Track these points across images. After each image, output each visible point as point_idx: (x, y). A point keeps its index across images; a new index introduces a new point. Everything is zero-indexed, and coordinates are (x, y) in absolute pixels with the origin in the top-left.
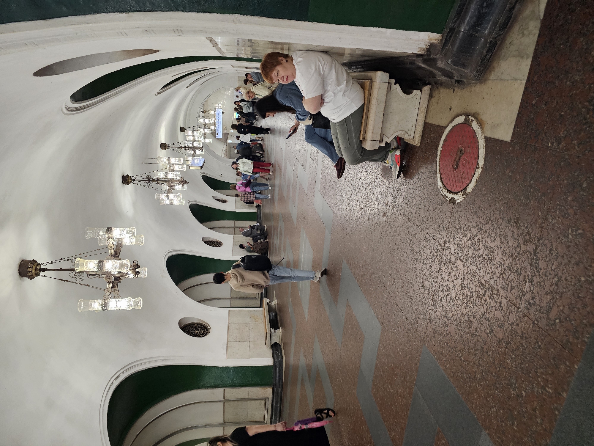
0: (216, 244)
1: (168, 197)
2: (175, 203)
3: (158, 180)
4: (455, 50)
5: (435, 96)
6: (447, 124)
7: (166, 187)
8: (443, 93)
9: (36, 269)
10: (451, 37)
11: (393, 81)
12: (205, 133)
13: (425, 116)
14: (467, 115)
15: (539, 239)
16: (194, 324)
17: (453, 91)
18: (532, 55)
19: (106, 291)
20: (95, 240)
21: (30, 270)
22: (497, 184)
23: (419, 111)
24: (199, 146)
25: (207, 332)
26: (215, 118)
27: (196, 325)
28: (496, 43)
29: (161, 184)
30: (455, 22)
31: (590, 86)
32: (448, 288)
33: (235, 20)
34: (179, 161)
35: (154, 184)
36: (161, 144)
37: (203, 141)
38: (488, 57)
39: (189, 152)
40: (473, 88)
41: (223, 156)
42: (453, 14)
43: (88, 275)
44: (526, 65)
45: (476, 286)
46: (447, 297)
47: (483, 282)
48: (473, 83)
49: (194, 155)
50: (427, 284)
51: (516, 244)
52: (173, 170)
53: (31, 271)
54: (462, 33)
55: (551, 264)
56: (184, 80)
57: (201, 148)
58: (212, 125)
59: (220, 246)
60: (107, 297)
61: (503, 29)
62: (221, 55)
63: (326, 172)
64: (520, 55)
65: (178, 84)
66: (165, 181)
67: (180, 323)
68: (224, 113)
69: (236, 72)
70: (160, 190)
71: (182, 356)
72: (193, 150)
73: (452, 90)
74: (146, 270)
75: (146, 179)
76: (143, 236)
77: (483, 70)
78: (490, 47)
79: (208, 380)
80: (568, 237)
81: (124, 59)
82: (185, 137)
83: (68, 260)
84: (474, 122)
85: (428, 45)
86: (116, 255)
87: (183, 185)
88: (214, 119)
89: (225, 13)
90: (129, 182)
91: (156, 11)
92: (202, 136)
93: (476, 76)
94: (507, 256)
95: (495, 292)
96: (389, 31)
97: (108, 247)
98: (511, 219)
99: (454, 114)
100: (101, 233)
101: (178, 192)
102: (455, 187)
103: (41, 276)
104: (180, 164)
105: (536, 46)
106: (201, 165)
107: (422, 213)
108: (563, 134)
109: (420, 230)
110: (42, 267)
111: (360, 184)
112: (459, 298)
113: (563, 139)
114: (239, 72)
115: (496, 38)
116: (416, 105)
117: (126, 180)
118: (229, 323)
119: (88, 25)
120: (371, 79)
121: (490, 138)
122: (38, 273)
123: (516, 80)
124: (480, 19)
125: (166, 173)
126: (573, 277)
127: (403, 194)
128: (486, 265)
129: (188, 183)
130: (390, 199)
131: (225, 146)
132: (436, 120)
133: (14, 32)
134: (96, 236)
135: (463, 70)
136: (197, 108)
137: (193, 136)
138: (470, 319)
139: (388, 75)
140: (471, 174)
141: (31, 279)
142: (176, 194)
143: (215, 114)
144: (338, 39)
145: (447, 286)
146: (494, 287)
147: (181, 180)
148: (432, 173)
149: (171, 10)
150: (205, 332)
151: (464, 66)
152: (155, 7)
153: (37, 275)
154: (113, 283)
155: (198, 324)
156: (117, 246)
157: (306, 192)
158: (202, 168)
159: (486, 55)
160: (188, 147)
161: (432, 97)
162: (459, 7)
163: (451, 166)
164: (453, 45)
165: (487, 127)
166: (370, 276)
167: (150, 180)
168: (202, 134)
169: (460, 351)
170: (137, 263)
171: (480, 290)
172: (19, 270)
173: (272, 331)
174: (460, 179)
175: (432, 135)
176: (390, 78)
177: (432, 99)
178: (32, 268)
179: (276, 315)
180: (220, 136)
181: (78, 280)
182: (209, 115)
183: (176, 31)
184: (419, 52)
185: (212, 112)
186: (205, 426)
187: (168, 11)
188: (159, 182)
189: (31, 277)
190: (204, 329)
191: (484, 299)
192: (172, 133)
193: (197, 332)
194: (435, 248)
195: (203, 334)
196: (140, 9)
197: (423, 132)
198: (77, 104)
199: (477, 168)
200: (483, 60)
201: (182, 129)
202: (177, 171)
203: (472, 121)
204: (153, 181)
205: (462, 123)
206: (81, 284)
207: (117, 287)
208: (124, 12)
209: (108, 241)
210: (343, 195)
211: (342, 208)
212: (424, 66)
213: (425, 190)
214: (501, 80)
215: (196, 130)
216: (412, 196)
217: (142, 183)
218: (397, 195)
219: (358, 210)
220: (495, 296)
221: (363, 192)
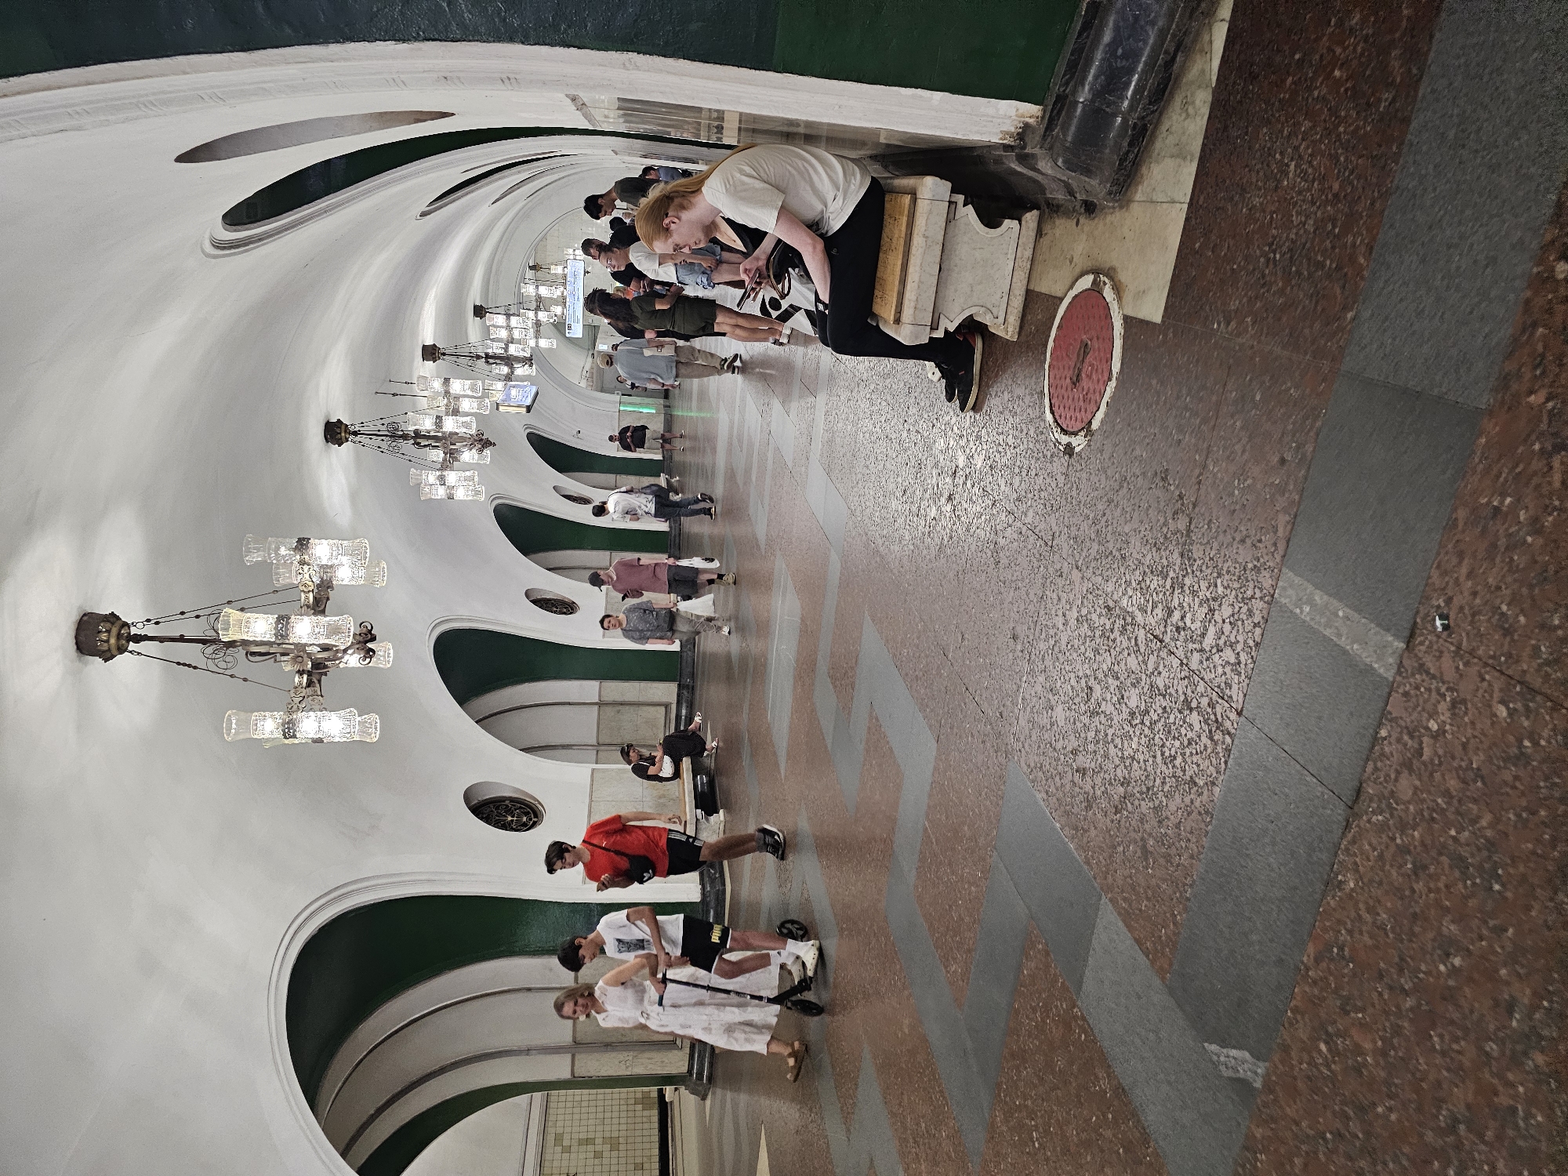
0: (564, 607)
1: (442, 480)
2: (460, 494)
3: (417, 434)
4: (1069, 139)
5: (1046, 234)
6: (1065, 291)
7: (438, 455)
8: (1061, 227)
9: (119, 636)
10: (1059, 113)
11: (960, 198)
12: (538, 324)
13: (1027, 275)
14: (1096, 272)
15: (1195, 505)
16: (502, 800)
17: (1077, 224)
18: (1197, 155)
19: (292, 692)
20: (266, 568)
21: (104, 636)
22: (1139, 409)
23: (1016, 265)
24: (522, 354)
25: (536, 820)
26: (564, 284)
27: (507, 802)
28: (1145, 129)
29: (425, 446)
30: (1067, 84)
31: (1272, 217)
32: (1055, 630)
33: (627, 65)
34: (473, 388)
35: (407, 446)
36: (425, 348)
37: (532, 343)
38: (1131, 156)
39: (497, 371)
40: (1109, 218)
41: (583, 384)
42: (1061, 68)
43: (246, 654)
44: (1189, 171)
45: (1100, 616)
46: (1053, 649)
47: (1111, 604)
48: (1109, 208)
49: (508, 378)
50: (1021, 630)
51: (1162, 520)
52: (456, 412)
53: (107, 641)
54: (1081, 105)
55: (1208, 549)
56: (487, 184)
57: (528, 361)
58: (555, 302)
59: (571, 613)
60: (295, 707)
61: (1155, 100)
62: (591, 128)
63: (834, 413)
64: (1181, 155)
65: (472, 191)
66: (435, 438)
67: (467, 797)
68: (588, 272)
69: (625, 165)
70: (422, 462)
71: (473, 874)
72: (506, 364)
73: (1075, 220)
74: (389, 649)
75: (387, 433)
76: (384, 564)
77: (1125, 181)
78: (1133, 135)
79: (535, 934)
80: (1233, 494)
81: (371, 130)
82: (486, 331)
83: (198, 617)
84: (1107, 286)
85: (1019, 126)
86: (318, 607)
87: (481, 451)
88: (562, 289)
89: (606, 50)
90: (344, 439)
91: (470, 41)
92: (532, 330)
93: (1111, 194)
94: (1148, 547)
95: (1129, 620)
96: (938, 96)
97: (300, 585)
98: (1156, 473)
99: (1078, 270)
100: (283, 551)
101: (468, 467)
102: (1073, 422)
103: (131, 652)
104: (475, 398)
105: (1204, 138)
106: (528, 402)
107: (1016, 481)
108: (1234, 305)
109: (1011, 519)
110: (134, 631)
111: (905, 434)
112: (1072, 646)
113: (1233, 315)
114: (629, 165)
115: (1143, 118)
116: (1010, 251)
117: (334, 432)
118: (591, 800)
119: (331, 64)
120: (914, 194)
121: (1132, 318)
122: (123, 645)
123: (1173, 202)
124: (1113, 81)
125: (439, 418)
126: (1237, 566)
127: (985, 447)
128: (1117, 570)
129: (494, 444)
130: (961, 461)
131: (590, 359)
132: (1046, 285)
133: (185, 73)
134: (270, 558)
135: (1087, 179)
136: (518, 258)
137: (509, 328)
138: (1090, 684)
139: (949, 185)
140: (1100, 392)
141: (106, 660)
142: (463, 474)
143: (565, 276)
144: (837, 107)
145: (1054, 626)
146: (1128, 609)
147: (477, 438)
148: (1036, 396)
149: (499, 39)
150: (531, 819)
151: (1088, 172)
152: (468, 33)
153: (122, 650)
154: (310, 674)
155: (512, 800)
156: (319, 586)
157: (790, 464)
158: (529, 409)
159: (1128, 152)
160: (495, 357)
161: (1041, 237)
162: (1072, 54)
163: (1068, 380)
164: (1065, 129)
165: (1128, 297)
166: (918, 638)
167: (396, 435)
168: (530, 324)
169: (1072, 753)
170: (369, 628)
171: (1107, 621)
172: (76, 637)
173: (700, 817)
174: (1081, 403)
175: (1039, 317)
176: (954, 191)
177: (1041, 240)
178: (108, 631)
179: (711, 782)
180: (577, 331)
181: (222, 665)
182: (548, 277)
183: (506, 81)
184: (1001, 139)
185: (559, 270)
186: (528, 1051)
187: (494, 41)
188: (419, 440)
189: (107, 656)
190: (529, 813)
191: (1112, 637)
192: (451, 318)
193: (510, 818)
194: (1035, 551)
195: (525, 825)
196: (437, 36)
197: (1023, 310)
198: (235, 231)
199: (1110, 379)
200: (1122, 161)
201: (479, 312)
202: (467, 414)
203: (1105, 284)
204: (405, 437)
205: (1089, 289)
206: (231, 676)
207: (318, 685)
208: (404, 41)
209: (301, 571)
210: (868, 463)
211: (867, 493)
212: (1019, 169)
213: (1024, 433)
214: (1152, 202)
215: (514, 315)
216: (1000, 449)
217: (377, 441)
218: (973, 450)
219: (899, 494)
220: (1129, 627)
221: (909, 453)
